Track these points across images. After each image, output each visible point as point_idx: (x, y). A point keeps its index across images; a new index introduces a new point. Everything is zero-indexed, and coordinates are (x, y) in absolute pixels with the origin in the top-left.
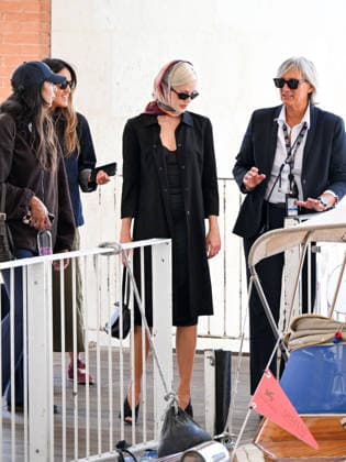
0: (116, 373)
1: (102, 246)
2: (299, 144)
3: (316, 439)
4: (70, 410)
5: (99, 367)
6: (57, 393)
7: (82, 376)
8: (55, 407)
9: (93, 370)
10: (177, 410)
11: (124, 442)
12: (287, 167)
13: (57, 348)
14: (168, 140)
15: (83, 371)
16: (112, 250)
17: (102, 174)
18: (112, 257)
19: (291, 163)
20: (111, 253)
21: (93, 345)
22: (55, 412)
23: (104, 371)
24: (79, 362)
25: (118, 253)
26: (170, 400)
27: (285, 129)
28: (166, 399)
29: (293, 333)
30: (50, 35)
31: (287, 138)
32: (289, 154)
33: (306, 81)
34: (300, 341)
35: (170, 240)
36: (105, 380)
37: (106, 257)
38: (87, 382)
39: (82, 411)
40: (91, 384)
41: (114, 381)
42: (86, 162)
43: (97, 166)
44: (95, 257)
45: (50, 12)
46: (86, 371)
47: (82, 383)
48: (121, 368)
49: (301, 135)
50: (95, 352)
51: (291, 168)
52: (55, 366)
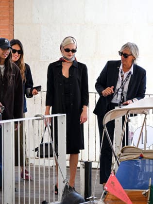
0: (42, 176)
1: (36, 116)
2: (127, 80)
3: (131, 201)
4: (22, 191)
5: (34, 173)
6: (16, 184)
7: (27, 177)
8: (15, 189)
9: (32, 175)
10: (68, 187)
11: (45, 201)
12: (121, 90)
13: (16, 164)
14: (65, 73)
15: (27, 175)
16: (40, 118)
17: (35, 90)
18: (40, 121)
19: (123, 88)
20: (40, 119)
21: (32, 165)
22: (15, 191)
23: (37, 175)
24: (26, 171)
25: (43, 119)
26: (66, 183)
27: (122, 73)
28: (64, 182)
29: (122, 154)
30: (13, 25)
31: (122, 76)
32: (122, 84)
33: (132, 55)
34: (125, 158)
35: (65, 115)
36: (37, 179)
37: (38, 121)
38: (29, 179)
39: (27, 191)
40: (31, 180)
41: (41, 179)
42: (29, 85)
43: (33, 87)
44: (33, 120)
45: (13, 16)
46: (29, 175)
47: (27, 179)
48: (44, 174)
49: (128, 76)
50: (33, 167)
51: (123, 90)
52: (15, 173)
